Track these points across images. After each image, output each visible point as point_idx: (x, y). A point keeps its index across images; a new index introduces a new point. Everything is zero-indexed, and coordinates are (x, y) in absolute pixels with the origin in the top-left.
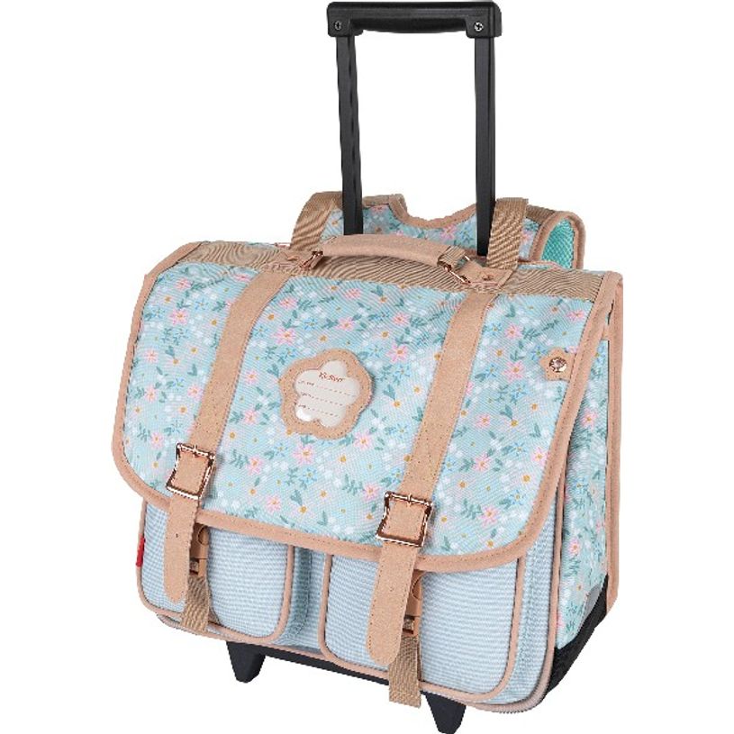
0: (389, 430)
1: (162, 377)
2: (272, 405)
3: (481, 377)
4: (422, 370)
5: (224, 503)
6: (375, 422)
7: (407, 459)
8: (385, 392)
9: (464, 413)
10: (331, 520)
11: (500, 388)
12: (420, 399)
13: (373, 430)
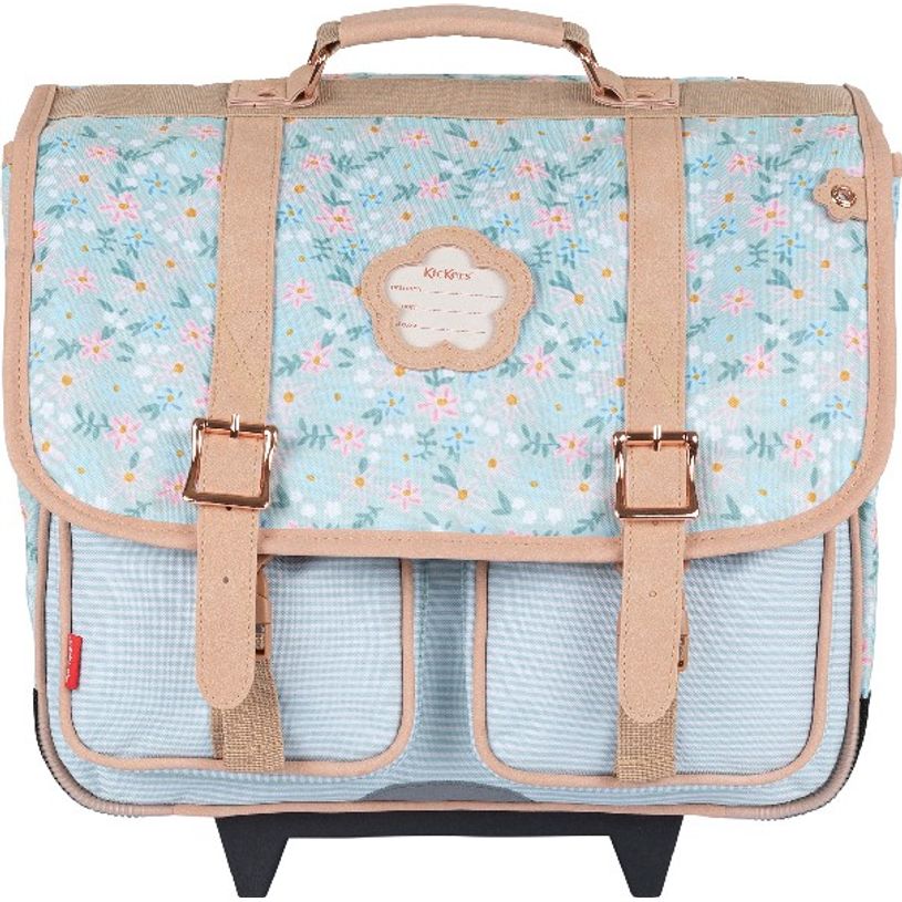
0: (576, 343)
1: (115, 314)
2: (355, 332)
3: (708, 240)
4: (606, 241)
5: (309, 511)
6: (552, 332)
7: (622, 382)
8: (553, 283)
9: (695, 299)
10: (517, 503)
11: (752, 247)
12: (616, 286)
13: (550, 346)
